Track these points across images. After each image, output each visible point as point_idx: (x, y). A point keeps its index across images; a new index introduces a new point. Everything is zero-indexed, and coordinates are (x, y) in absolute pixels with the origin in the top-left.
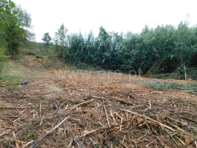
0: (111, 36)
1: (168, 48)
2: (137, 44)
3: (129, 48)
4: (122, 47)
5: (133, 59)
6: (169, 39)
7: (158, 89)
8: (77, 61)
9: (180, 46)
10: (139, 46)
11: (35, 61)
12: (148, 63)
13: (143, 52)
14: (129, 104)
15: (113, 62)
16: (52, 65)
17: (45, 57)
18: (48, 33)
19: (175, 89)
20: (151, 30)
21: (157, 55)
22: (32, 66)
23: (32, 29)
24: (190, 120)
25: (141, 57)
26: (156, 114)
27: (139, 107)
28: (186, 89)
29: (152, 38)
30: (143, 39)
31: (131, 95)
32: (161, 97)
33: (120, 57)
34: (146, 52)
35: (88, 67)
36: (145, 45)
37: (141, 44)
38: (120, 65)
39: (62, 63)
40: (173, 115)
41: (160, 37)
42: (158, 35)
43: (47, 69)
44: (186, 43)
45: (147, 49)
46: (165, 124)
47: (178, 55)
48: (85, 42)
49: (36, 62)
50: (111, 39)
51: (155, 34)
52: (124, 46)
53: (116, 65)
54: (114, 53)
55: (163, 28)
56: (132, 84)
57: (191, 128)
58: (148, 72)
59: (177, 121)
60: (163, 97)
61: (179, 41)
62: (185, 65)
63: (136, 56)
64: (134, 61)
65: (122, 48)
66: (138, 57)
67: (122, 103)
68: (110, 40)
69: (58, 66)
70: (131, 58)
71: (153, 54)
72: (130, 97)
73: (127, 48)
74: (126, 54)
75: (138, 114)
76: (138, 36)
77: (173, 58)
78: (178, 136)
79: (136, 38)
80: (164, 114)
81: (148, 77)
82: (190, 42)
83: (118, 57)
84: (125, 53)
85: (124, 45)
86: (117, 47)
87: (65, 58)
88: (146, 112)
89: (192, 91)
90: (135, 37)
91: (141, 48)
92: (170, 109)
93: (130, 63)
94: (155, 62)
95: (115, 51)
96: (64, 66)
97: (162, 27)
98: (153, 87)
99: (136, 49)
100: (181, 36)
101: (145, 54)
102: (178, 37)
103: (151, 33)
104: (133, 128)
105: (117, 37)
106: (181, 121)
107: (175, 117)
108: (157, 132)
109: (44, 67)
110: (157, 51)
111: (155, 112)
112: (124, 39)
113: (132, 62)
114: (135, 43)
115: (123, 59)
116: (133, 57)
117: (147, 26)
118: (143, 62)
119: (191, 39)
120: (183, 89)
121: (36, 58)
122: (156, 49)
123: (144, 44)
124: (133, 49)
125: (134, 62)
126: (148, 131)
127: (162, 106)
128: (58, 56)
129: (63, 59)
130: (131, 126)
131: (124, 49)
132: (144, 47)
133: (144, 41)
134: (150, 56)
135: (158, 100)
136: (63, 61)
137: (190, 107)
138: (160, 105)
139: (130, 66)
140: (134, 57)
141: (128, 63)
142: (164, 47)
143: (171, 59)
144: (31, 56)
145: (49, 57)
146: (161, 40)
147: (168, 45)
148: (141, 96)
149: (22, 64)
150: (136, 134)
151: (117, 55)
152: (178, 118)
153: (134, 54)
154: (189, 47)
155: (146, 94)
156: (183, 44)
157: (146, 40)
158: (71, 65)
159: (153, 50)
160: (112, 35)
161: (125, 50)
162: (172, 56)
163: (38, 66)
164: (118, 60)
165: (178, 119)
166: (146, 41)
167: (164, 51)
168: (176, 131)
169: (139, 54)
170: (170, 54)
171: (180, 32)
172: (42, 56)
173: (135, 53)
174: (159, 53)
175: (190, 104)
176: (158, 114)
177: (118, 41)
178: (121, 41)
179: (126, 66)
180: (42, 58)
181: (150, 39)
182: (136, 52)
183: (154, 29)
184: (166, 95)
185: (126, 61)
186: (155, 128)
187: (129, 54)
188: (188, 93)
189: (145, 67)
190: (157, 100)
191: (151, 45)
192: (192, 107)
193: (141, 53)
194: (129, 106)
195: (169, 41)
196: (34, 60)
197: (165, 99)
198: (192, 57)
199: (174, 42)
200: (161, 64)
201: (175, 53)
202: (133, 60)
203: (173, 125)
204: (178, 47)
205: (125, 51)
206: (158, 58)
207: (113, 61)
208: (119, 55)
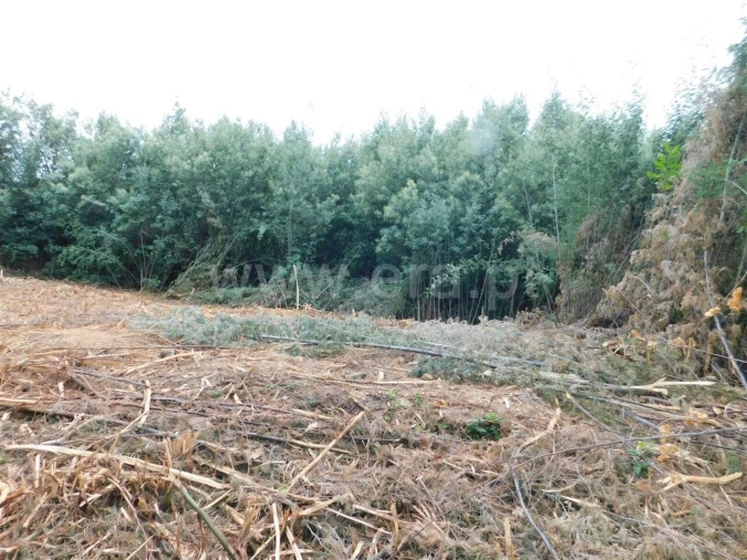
0: (15, 113)
1: (251, 199)
2: (138, 168)
3: (103, 181)
4: (72, 171)
5: (119, 224)
6: (255, 169)
7: (197, 345)
9: (286, 197)
10: (149, 179)
12: (180, 245)
13: (163, 203)
14: (54, 417)
15: (19, 230)
19: (251, 342)
20: (196, 125)
21: (216, 222)
24: (271, 441)
25: (154, 220)
26: (165, 440)
27: (100, 422)
28: (285, 340)
29: (197, 155)
30: (165, 155)
31: (74, 376)
32: (194, 374)
33: (63, 214)
34: (174, 206)
36: (172, 176)
37: (156, 171)
38: (58, 248)
40: (223, 432)
41: (227, 158)
42: (220, 150)
44: (304, 190)
45: (179, 192)
46: (194, 469)
47: (280, 228)
50: (16, 124)
51: (209, 144)
52: (82, 171)
53: (36, 244)
54: (27, 191)
55: (237, 127)
56: (97, 327)
57: (272, 465)
58: (178, 281)
59: (234, 450)
60: (201, 374)
61: (285, 183)
62: (301, 260)
63: (135, 214)
64: (123, 234)
65: (72, 176)
66: (142, 219)
67: (25, 414)
68: (12, 133)
70: (111, 221)
71: (199, 214)
72: (70, 383)
73: (95, 180)
74: (89, 204)
75: (90, 453)
76: (145, 138)
77: (266, 235)
78: (229, 504)
79: (137, 144)
80: (193, 436)
81: (178, 298)
82: (315, 189)
83: (48, 210)
84: (83, 197)
85: (79, 164)
86: (46, 166)
88: (124, 439)
89: (299, 345)
90: (132, 141)
91: (154, 188)
92: (215, 415)
93: (107, 243)
94: (208, 245)
95: (34, 183)
97: (235, 124)
98: (181, 337)
99: (136, 189)
100: (291, 167)
101: (170, 212)
102: (284, 168)
103: (196, 135)
104: (58, 519)
105: (47, 124)
106: (246, 448)
107: (228, 439)
108: (160, 508)
110: (213, 205)
111: (160, 433)
112: (82, 139)
113: (113, 236)
114: (131, 163)
115: (76, 223)
116: (118, 217)
117: (182, 107)
118: (160, 243)
119: (316, 180)
120: (277, 341)
122: (211, 199)
123: (169, 174)
124: (121, 187)
125: (124, 240)
126: (123, 515)
127: (194, 405)
130: (48, 510)
131: (80, 181)
132: (165, 183)
133: (168, 161)
134: (189, 219)
135: (182, 387)
137: (280, 395)
138: (184, 402)
139: (104, 255)
140: (125, 221)
141: (98, 243)
142: (240, 195)
143: (260, 236)
146: (228, 168)
147: (252, 189)
148: (121, 375)
150: (68, 540)
151: (43, 203)
152: (238, 440)
153: (122, 207)
154: (310, 206)
155: (142, 366)
156: (295, 192)
157: (176, 158)
159: (200, 202)
160: (20, 111)
161: (87, 185)
162: (262, 230)
164: (47, 223)
165: (236, 444)
166: (177, 163)
167: (238, 207)
168: (227, 486)
169: (148, 210)
170: (256, 221)
171: (289, 153)
173: (127, 205)
174: (222, 212)
175: (282, 386)
176: (172, 438)
177: (54, 144)
178: (66, 143)
179: (89, 254)
181: (189, 158)
182: (132, 198)
183: (206, 126)
184: (216, 364)
185: (87, 234)
186: (153, 493)
187: (102, 204)
188: (286, 350)
189: (170, 259)
190: (180, 384)
191: (193, 180)
192: (285, 398)
193: (154, 207)
194: (53, 426)
195: (254, 176)
197: (209, 379)
198: (318, 237)
199: (271, 182)
200: (229, 254)
201: (273, 218)
202: (120, 229)
203: (218, 468)
204: (280, 199)
205: (84, 192)
206: (217, 231)
207: (21, 226)
208: (55, 201)
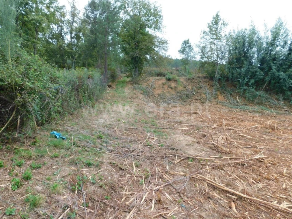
8: (245, 88)
11: (165, 86)
16: (193, 94)
17: (182, 79)
18: (188, 40)
22: (159, 95)
23: (162, 32)
35: (271, 101)
39: (214, 90)
43: (183, 103)
48: (265, 45)
49: (166, 88)
69: (204, 96)
87: (219, 79)
96: (216, 97)
109: (179, 98)
121: (166, 81)
128: (205, 77)
129: (216, 82)
136: (214, 87)
144: (159, 78)
145: (189, 79)
149: (142, 92)
158: (231, 95)
163: (168, 95)
172: (177, 78)
180: (176, 81)
196: (164, 84)
